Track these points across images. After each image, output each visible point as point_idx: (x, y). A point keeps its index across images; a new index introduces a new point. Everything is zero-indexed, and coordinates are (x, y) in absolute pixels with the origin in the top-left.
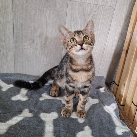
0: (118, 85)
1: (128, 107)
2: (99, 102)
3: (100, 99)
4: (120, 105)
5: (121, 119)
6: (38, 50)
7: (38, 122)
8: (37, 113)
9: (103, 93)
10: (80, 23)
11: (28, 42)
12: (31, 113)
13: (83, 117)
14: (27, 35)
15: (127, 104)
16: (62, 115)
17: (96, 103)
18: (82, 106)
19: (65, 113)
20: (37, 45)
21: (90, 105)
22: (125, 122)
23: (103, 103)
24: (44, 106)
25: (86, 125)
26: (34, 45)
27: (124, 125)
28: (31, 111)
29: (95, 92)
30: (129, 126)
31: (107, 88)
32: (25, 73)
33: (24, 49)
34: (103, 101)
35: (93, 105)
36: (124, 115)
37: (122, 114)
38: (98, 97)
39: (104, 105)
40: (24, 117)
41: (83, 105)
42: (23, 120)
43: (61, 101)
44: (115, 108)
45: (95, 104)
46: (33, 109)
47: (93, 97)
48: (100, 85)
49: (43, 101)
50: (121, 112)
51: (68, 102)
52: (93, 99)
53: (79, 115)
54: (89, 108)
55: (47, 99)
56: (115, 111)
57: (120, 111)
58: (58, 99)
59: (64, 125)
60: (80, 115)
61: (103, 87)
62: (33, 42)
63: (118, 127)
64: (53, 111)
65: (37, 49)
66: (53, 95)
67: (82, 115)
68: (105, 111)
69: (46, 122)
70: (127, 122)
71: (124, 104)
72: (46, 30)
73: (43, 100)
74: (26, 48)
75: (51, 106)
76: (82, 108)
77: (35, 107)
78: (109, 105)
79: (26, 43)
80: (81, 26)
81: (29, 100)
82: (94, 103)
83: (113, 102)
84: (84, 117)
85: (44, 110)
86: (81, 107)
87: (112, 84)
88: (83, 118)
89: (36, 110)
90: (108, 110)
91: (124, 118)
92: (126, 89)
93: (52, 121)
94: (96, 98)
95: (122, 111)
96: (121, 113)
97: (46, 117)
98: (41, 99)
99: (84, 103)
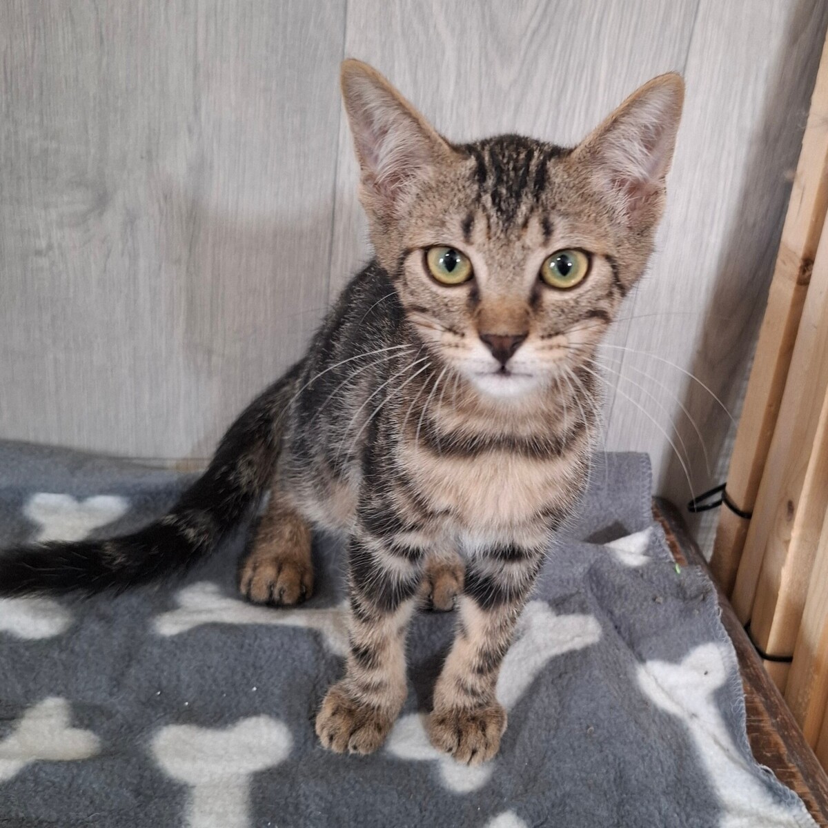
0: (746, 515)
1: (817, 669)
2: (606, 635)
3: (611, 613)
4: (763, 656)
5: (759, 758)
6: (142, 263)
7: (137, 793)
8: (130, 727)
9: (635, 572)
10: (450, 54)
11: (66, 198)
12: (87, 727)
13: (481, 750)
14: (54, 145)
15: (808, 649)
16: (324, 741)
17: (578, 644)
18: (472, 680)
19: (342, 724)
20: (131, 220)
21: (538, 660)
22: (787, 778)
23: (632, 645)
24: (185, 677)
25: (497, 810)
26: (112, 220)
27: (779, 798)
28: (82, 717)
29: (580, 570)
30: (816, 806)
31: (673, 537)
32: (55, 440)
33: (38, 253)
34: (630, 629)
35: (554, 660)
36: (783, 727)
37: (768, 723)
38: (600, 599)
39: (642, 660)
40: (31, 759)
41: (480, 671)
42: (21, 778)
43: (315, 636)
44: (717, 678)
45: (570, 655)
46: (100, 698)
47: (560, 605)
48: (617, 513)
49: (181, 641)
50: (761, 707)
51: (365, 656)
52: (558, 614)
53: (449, 738)
54: (530, 679)
55: (214, 626)
56: (721, 696)
57: (758, 700)
58: (298, 619)
59: (328, 810)
60: (459, 733)
61: (640, 528)
62: (102, 201)
63: (740, 813)
64: (255, 712)
65: (134, 257)
66: (262, 595)
67: (472, 738)
68: (645, 703)
69: (196, 792)
70: (809, 776)
71: (786, 651)
72: (196, 110)
73: (180, 635)
74: (50, 247)
75: (238, 677)
76: (474, 693)
77: (117, 682)
78: (674, 656)
79: (46, 206)
80: (459, 75)
81: (73, 631)
82: (565, 648)
83: (708, 636)
84: (487, 746)
85: (190, 709)
86: (462, 687)
87: (707, 508)
88: (478, 757)
89: (122, 705)
90: (669, 694)
91: (784, 750)
92: (803, 538)
93: (243, 780)
94: (583, 610)
95: (777, 697)
96: (766, 717)
97: (194, 759)
98: (168, 626)
99: (490, 662)
